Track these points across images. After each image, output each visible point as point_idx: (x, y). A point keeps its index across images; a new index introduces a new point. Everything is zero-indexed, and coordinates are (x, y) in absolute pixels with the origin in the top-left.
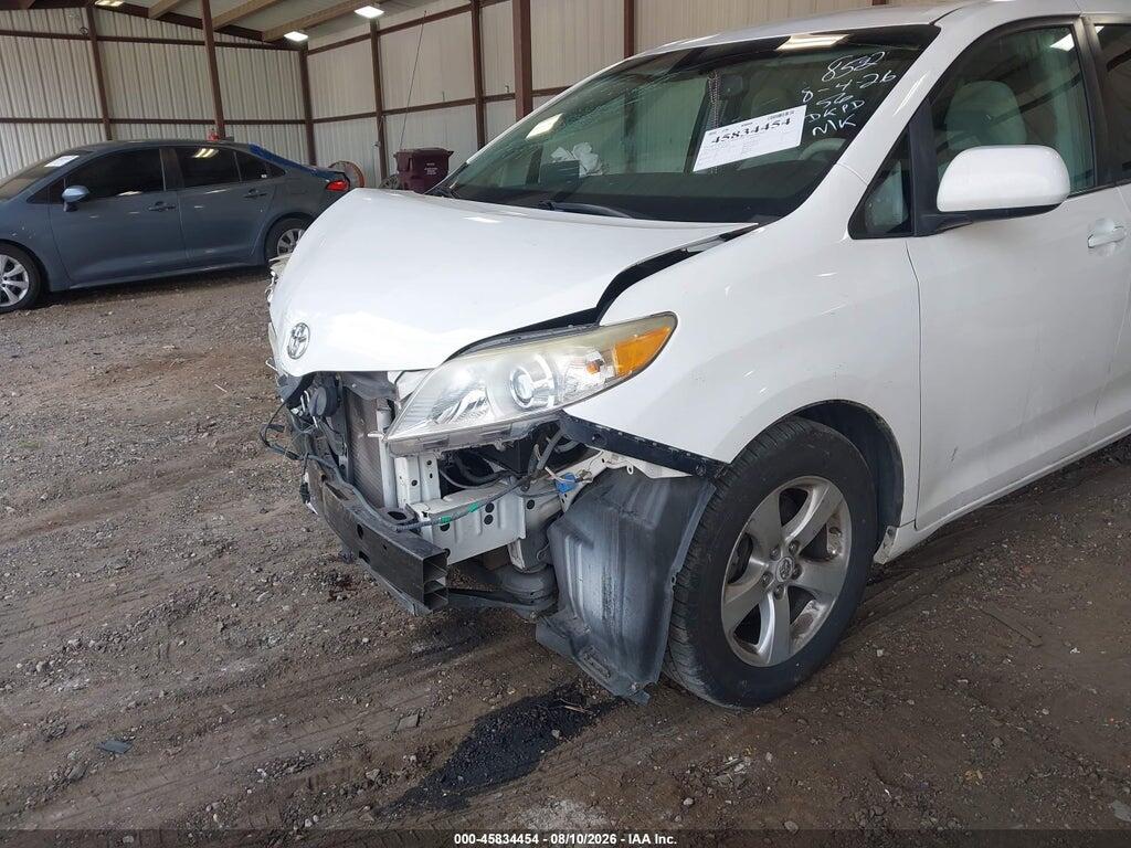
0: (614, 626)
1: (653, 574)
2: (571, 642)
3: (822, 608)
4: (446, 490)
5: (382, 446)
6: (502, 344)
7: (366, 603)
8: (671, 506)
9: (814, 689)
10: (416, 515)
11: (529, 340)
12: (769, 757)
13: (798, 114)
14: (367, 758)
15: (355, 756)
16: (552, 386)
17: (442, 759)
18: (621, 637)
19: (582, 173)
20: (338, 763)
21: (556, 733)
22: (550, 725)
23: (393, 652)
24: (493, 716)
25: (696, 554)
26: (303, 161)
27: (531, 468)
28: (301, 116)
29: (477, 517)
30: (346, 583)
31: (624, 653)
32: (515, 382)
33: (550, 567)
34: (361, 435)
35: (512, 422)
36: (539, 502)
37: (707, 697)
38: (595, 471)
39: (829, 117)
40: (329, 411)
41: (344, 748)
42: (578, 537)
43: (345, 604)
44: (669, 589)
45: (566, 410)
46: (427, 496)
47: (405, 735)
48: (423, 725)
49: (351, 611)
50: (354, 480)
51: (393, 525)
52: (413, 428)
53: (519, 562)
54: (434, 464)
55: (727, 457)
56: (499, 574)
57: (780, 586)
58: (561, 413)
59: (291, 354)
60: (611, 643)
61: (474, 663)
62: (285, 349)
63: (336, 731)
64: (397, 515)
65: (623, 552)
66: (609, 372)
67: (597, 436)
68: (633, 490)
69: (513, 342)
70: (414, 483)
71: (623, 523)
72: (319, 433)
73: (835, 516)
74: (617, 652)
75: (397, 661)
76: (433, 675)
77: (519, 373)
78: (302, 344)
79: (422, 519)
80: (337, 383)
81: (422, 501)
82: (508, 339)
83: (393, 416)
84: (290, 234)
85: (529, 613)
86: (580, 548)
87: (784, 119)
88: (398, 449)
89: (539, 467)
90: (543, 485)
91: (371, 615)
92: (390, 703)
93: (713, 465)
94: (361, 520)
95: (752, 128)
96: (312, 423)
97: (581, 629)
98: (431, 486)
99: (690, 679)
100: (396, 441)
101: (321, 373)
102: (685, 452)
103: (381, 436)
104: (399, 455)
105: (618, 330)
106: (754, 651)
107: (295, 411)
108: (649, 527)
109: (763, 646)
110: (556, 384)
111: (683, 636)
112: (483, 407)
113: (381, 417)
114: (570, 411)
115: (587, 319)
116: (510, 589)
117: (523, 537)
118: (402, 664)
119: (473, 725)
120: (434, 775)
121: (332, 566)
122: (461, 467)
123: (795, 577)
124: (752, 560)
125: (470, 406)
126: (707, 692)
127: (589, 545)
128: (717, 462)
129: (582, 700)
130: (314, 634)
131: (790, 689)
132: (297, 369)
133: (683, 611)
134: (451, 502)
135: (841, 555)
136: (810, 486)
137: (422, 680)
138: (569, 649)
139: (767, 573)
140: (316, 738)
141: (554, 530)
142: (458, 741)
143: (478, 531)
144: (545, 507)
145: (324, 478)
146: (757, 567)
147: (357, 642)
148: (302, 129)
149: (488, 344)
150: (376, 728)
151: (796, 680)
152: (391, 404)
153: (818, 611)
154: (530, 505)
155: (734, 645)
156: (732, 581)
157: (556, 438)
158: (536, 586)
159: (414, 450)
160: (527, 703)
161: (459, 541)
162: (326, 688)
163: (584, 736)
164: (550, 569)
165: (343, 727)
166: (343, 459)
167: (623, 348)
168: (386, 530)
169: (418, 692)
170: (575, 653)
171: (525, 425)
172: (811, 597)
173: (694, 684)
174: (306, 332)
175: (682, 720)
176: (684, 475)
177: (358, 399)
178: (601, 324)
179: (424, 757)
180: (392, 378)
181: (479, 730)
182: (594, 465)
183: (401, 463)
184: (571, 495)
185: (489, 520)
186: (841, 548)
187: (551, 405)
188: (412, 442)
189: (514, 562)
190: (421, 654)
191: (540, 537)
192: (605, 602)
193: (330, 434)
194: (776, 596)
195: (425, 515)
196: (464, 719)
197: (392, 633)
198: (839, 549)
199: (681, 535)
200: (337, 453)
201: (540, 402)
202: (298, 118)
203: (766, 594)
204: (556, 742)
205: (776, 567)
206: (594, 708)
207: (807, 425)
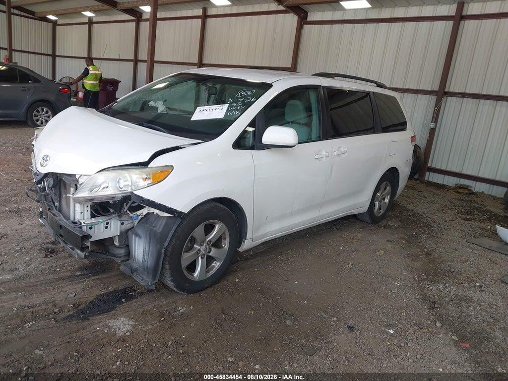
0: (146, 264)
1: (158, 246)
2: (131, 270)
3: (218, 264)
4: (93, 216)
5: (71, 199)
6: (116, 169)
7: (60, 259)
8: (166, 225)
9: (212, 289)
10: (81, 223)
11: (125, 169)
12: (192, 307)
13: (226, 106)
14: (55, 306)
15: (50, 305)
16: (130, 184)
17: (82, 307)
18: (147, 267)
19: (159, 111)
20: (43, 307)
21: (123, 300)
22: (121, 298)
23: (69, 274)
24: (103, 295)
25: (174, 241)
26: (50, 77)
27: (122, 211)
28: (50, 52)
29: (102, 226)
30: (52, 252)
31: (148, 273)
32: (118, 182)
33: (128, 246)
34: (64, 196)
35: (116, 194)
36: (125, 223)
37: (176, 290)
38: (144, 214)
39: (234, 110)
40: (54, 186)
41: (46, 303)
42: (137, 235)
43: (51, 258)
44: (163, 251)
45: (134, 192)
46: (86, 217)
47: (70, 299)
48: (77, 296)
49: (53, 261)
50: (60, 211)
51: (73, 225)
52: (83, 194)
53: (117, 244)
54: (89, 207)
55: (186, 211)
56: (110, 247)
57: (204, 255)
58: (132, 193)
59: (42, 165)
60: (144, 270)
61: (98, 279)
62: (39, 164)
63: (44, 298)
64: (74, 223)
65: (150, 239)
66: (149, 181)
67: (143, 201)
68: (156, 219)
69: (119, 169)
70: (82, 213)
71: (151, 230)
72: (48, 194)
73: (224, 233)
74: (146, 272)
75: (70, 277)
76: (82, 282)
77: (120, 179)
78: (46, 162)
79: (83, 224)
80: (57, 177)
81: (84, 219)
82: (118, 168)
83: (76, 189)
84: (40, 109)
85: (119, 261)
86: (137, 238)
87: (221, 108)
88: (77, 201)
89: (125, 210)
90: (127, 218)
91: (61, 262)
92: (65, 289)
93: (181, 213)
94: (62, 223)
95: (211, 109)
96: (46, 190)
97: (135, 266)
98: (88, 214)
99: (169, 282)
100: (76, 197)
101: (52, 173)
102: (172, 209)
103: (71, 196)
104: (77, 203)
105: (153, 169)
106: (193, 275)
107: (39, 185)
108: (159, 231)
109: (196, 274)
110: (132, 184)
111: (167, 267)
112: (107, 189)
113: (72, 190)
114: (135, 192)
115: (145, 164)
116: (113, 252)
117: (119, 234)
118: (71, 278)
119: (95, 297)
120: (79, 311)
121: (47, 245)
122: (99, 209)
123: (209, 252)
124: (195, 246)
125: (104, 188)
126: (174, 287)
127: (140, 237)
128: (182, 213)
129: (135, 291)
130: (38, 267)
131: (204, 289)
132: (43, 171)
133: (168, 259)
134: (94, 220)
135: (226, 247)
136: (216, 223)
137: (79, 283)
138: (130, 272)
139: (199, 250)
140: (36, 299)
141: (130, 233)
142: (89, 301)
143: (103, 231)
144: (127, 225)
145: (49, 209)
146: (196, 248)
147: (55, 270)
148: (50, 59)
149: (111, 169)
150: (60, 297)
151: (206, 286)
152: (76, 185)
153: (217, 265)
154: (122, 224)
155: (185, 272)
156: (187, 251)
157: (131, 202)
158: (122, 252)
159: (82, 201)
160: (115, 291)
161: (96, 234)
162: (41, 285)
163: (133, 301)
164: (128, 247)
165: (47, 296)
166: (57, 204)
167: (154, 175)
168: (70, 227)
169: (76, 287)
170: (132, 273)
171: (120, 196)
172: (215, 260)
173: (170, 284)
174: (48, 158)
175: (167, 298)
176: (171, 215)
177: (64, 183)
178: (149, 166)
179: (76, 305)
180: (77, 177)
181: (97, 299)
182: (144, 211)
183: (78, 205)
184: (137, 221)
185: (107, 227)
186: (226, 245)
187: (129, 190)
188: (82, 198)
189: (115, 243)
190: (79, 275)
191: (125, 236)
192: (144, 256)
193: (53, 194)
194: (202, 258)
195: (84, 223)
196: (91, 295)
197: (69, 268)
198: (225, 245)
199: (168, 234)
200: (54, 201)
201: (126, 189)
202: (49, 53)
203: (198, 257)
204: (123, 303)
205: (202, 248)
206: (138, 294)
207: (215, 204)
